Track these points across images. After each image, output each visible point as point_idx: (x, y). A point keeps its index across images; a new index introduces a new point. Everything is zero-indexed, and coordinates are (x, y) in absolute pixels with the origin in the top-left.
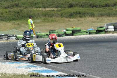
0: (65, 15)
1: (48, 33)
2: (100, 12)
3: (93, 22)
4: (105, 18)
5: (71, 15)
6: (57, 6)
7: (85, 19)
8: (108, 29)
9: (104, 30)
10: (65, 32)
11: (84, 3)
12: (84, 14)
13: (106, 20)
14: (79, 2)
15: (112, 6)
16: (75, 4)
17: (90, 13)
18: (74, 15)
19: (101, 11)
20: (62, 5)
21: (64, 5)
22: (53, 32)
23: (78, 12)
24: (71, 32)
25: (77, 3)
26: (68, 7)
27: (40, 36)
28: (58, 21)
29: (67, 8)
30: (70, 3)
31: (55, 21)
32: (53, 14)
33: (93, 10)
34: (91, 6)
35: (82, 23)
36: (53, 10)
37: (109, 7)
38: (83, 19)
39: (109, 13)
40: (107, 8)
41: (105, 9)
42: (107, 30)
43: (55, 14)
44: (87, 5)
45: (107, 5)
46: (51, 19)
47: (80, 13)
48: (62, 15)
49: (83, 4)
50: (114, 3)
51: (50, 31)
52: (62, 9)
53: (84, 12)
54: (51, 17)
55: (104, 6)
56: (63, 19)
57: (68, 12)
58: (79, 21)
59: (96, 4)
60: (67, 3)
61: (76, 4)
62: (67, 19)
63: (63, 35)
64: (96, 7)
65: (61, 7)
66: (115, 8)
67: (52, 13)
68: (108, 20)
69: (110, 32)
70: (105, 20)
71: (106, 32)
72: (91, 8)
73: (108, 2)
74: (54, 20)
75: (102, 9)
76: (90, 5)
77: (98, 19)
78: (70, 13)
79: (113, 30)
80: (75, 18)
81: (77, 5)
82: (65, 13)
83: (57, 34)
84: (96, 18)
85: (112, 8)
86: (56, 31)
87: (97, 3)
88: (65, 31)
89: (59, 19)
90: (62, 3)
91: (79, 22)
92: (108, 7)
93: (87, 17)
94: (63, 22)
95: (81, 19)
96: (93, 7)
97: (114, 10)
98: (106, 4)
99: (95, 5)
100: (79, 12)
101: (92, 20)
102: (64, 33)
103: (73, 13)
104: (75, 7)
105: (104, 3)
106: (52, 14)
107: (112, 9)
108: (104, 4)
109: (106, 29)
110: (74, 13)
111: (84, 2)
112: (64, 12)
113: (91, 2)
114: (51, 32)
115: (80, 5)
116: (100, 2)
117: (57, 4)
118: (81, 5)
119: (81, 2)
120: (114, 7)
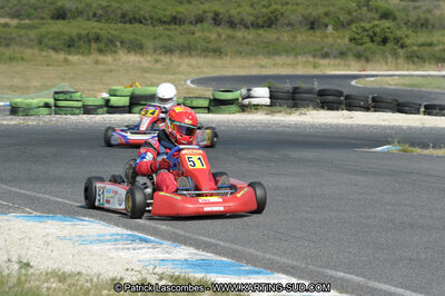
0: (50, 43)
1: (51, 101)
2: (155, 38)
3: (144, 70)
4: (180, 61)
5: (70, 45)
6: (17, 11)
7: (115, 60)
8: (249, 97)
9: (237, 99)
10: (108, 101)
11: (102, 8)
12: (112, 41)
13: (184, 67)
14: (88, 6)
15: (191, 23)
16: (73, 9)
17: (130, 40)
18: (81, 43)
19: (160, 35)
20: (33, 11)
21: (39, 11)
22: (68, 97)
23: (91, 36)
24: (125, 101)
25: (80, 6)
26: (52, 18)
27: (25, 109)
28: (30, 60)
29: (51, 21)
30: (60, 4)
31: (22, 58)
32: (14, 35)
33: (135, 33)
34: (127, 19)
35: (111, 71)
36: (6, 25)
37: (183, 27)
38: (109, 58)
39: (189, 43)
40: (176, 29)
41: (170, 30)
42: (246, 101)
43: (21, 36)
44: (112, 16)
45: (175, 20)
46: (9, 52)
47: (98, 39)
48: (40, 42)
49: (100, 12)
50: (200, 12)
51: (56, 93)
52: (35, 21)
53: (113, 36)
54: (7, 45)
55: (165, 22)
56: (44, 53)
57: (61, 33)
58: (97, 62)
59: (142, 13)
60: (50, 3)
61: (77, 9)
62: (61, 56)
63: (100, 110)
64: (141, 22)
65: (29, 16)
66: (203, 31)
67: (10, 33)
68: (190, 66)
69: (257, 107)
70: (179, 65)
71: (244, 108)
72: (127, 25)
73: (180, 8)
74: (18, 56)
75: (160, 29)
76: (124, 16)
77: (157, 62)
78: (67, 38)
79: (268, 101)
80: (83, 54)
81: (79, 13)
82: (50, 36)
83: (80, 104)
84: (149, 58)
85: (192, 28)
86: (77, 95)
87: (145, 11)
88: (106, 95)
89: (33, 55)
90: (34, 4)
91: (101, 67)
92: (180, 24)
93: (120, 52)
94: (48, 65)
95: (102, 58)
96: (131, 22)
97: (200, 37)
98: (174, 14)
99: (138, 16)
100: (96, 34)
101: (139, 62)
102: (102, 103)
103: (75, 38)
104: (74, 18)
105: (168, 13)
106: (9, 36)
107: (193, 34)
108: (165, 16)
109: (243, 99)
110: (80, 37)
111: (104, 4)
112: (48, 33)
113: (126, 7)
114: (61, 96)
115: (91, 14)
116: (155, 7)
117: (15, 6)
118: (94, 15)
119: (95, 5)
120: (199, 26)
